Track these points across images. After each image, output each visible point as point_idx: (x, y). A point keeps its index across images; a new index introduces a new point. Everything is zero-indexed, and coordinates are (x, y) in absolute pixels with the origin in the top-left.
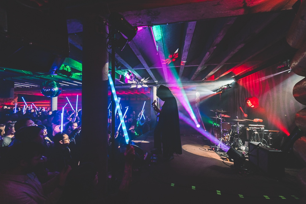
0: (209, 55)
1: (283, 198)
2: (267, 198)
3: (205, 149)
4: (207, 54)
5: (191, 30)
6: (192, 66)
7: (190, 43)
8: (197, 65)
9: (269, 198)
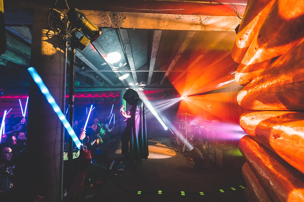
0: (174, 63)
1: (234, 190)
2: (221, 192)
3: (172, 152)
4: (173, 61)
5: (157, 38)
6: (160, 71)
7: (157, 50)
8: (165, 71)
9: (223, 192)
